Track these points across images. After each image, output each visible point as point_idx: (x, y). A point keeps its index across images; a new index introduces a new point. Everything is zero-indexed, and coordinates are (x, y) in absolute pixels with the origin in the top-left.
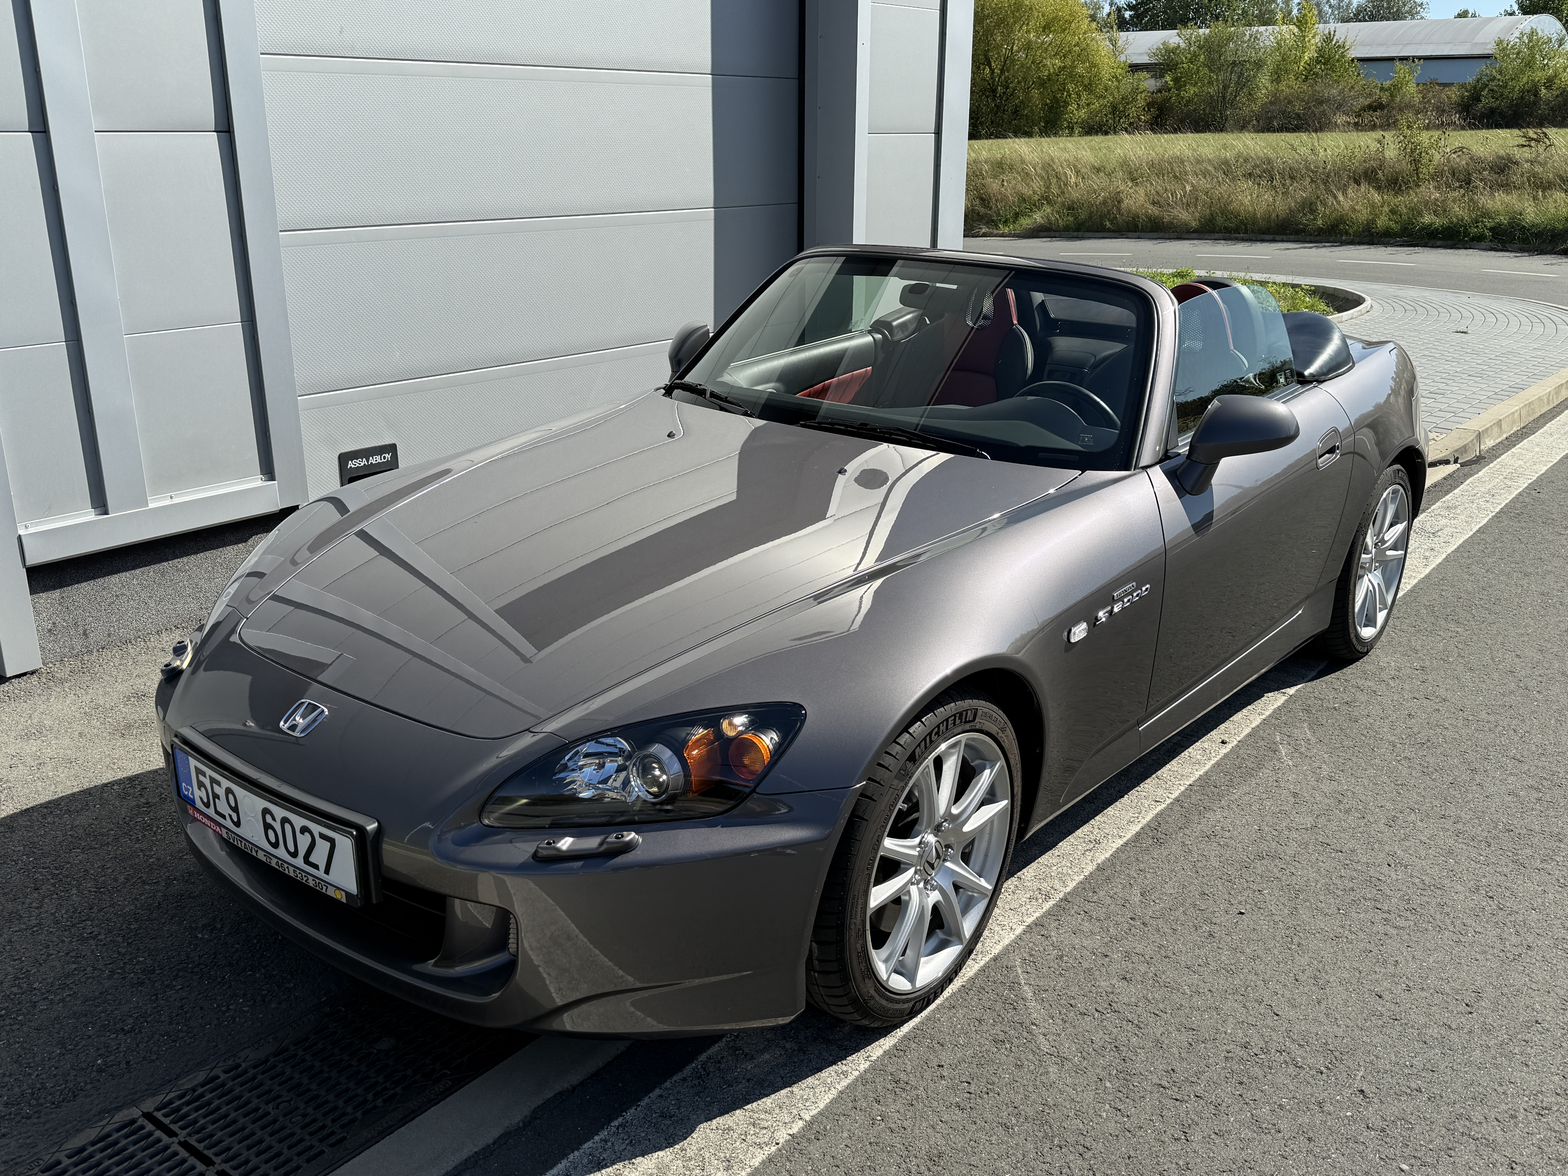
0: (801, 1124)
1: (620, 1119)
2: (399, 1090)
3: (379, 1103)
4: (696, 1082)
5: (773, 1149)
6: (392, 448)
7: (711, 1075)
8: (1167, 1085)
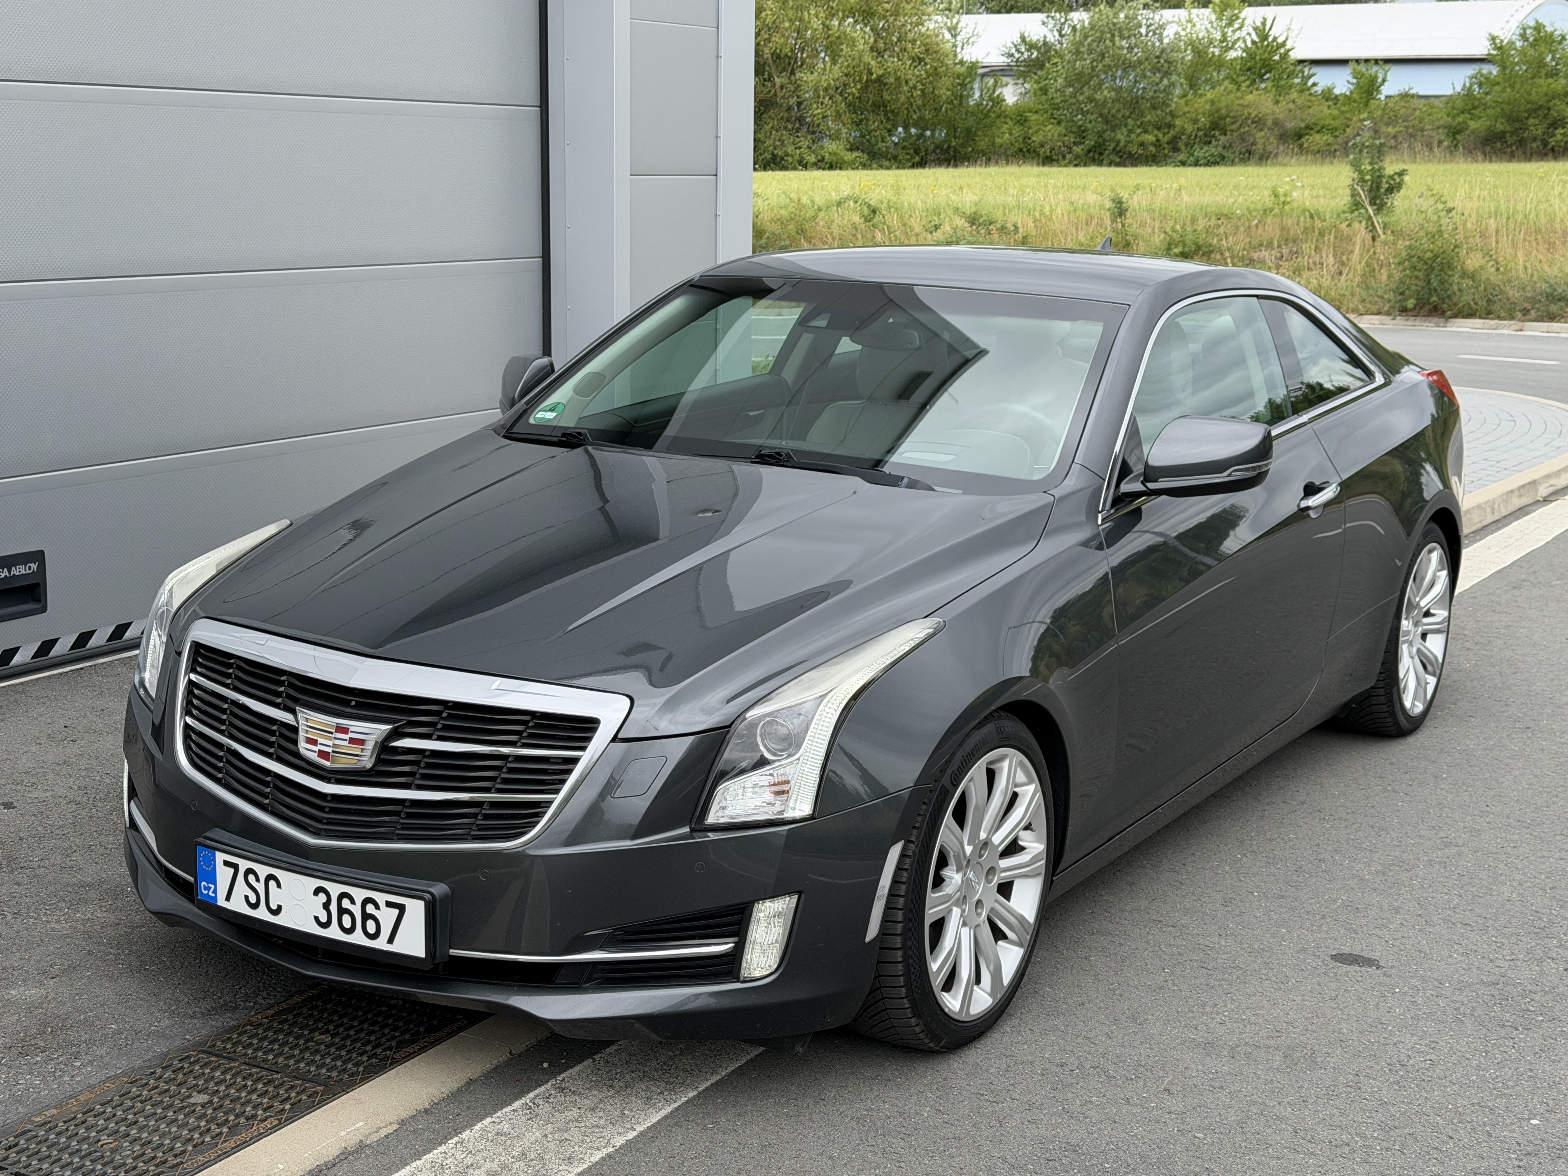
0: (635, 1133)
1: (456, 1139)
2: (225, 1130)
3: (208, 1139)
4: (528, 1112)
5: (612, 1150)
6: (39, 556)
7: (541, 1107)
8: (985, 1093)
